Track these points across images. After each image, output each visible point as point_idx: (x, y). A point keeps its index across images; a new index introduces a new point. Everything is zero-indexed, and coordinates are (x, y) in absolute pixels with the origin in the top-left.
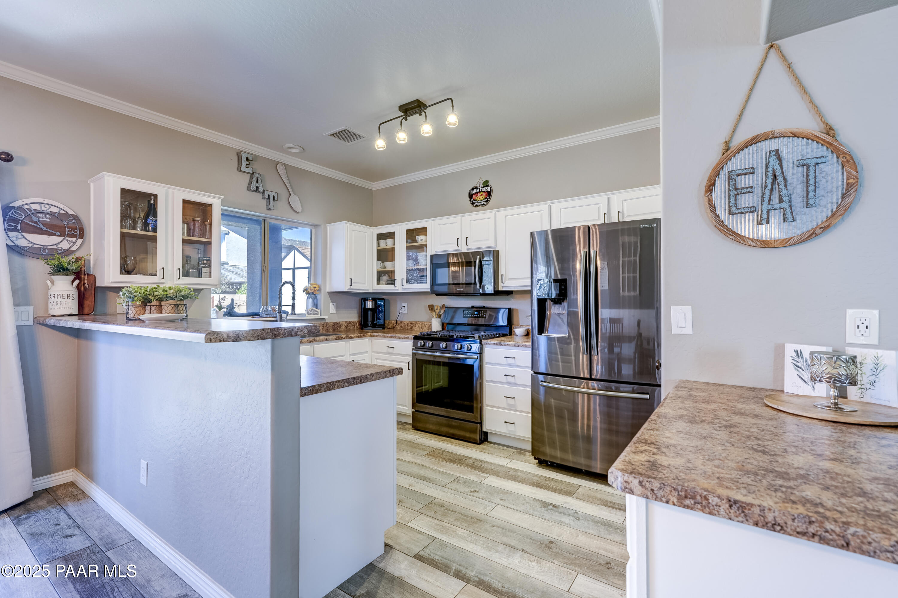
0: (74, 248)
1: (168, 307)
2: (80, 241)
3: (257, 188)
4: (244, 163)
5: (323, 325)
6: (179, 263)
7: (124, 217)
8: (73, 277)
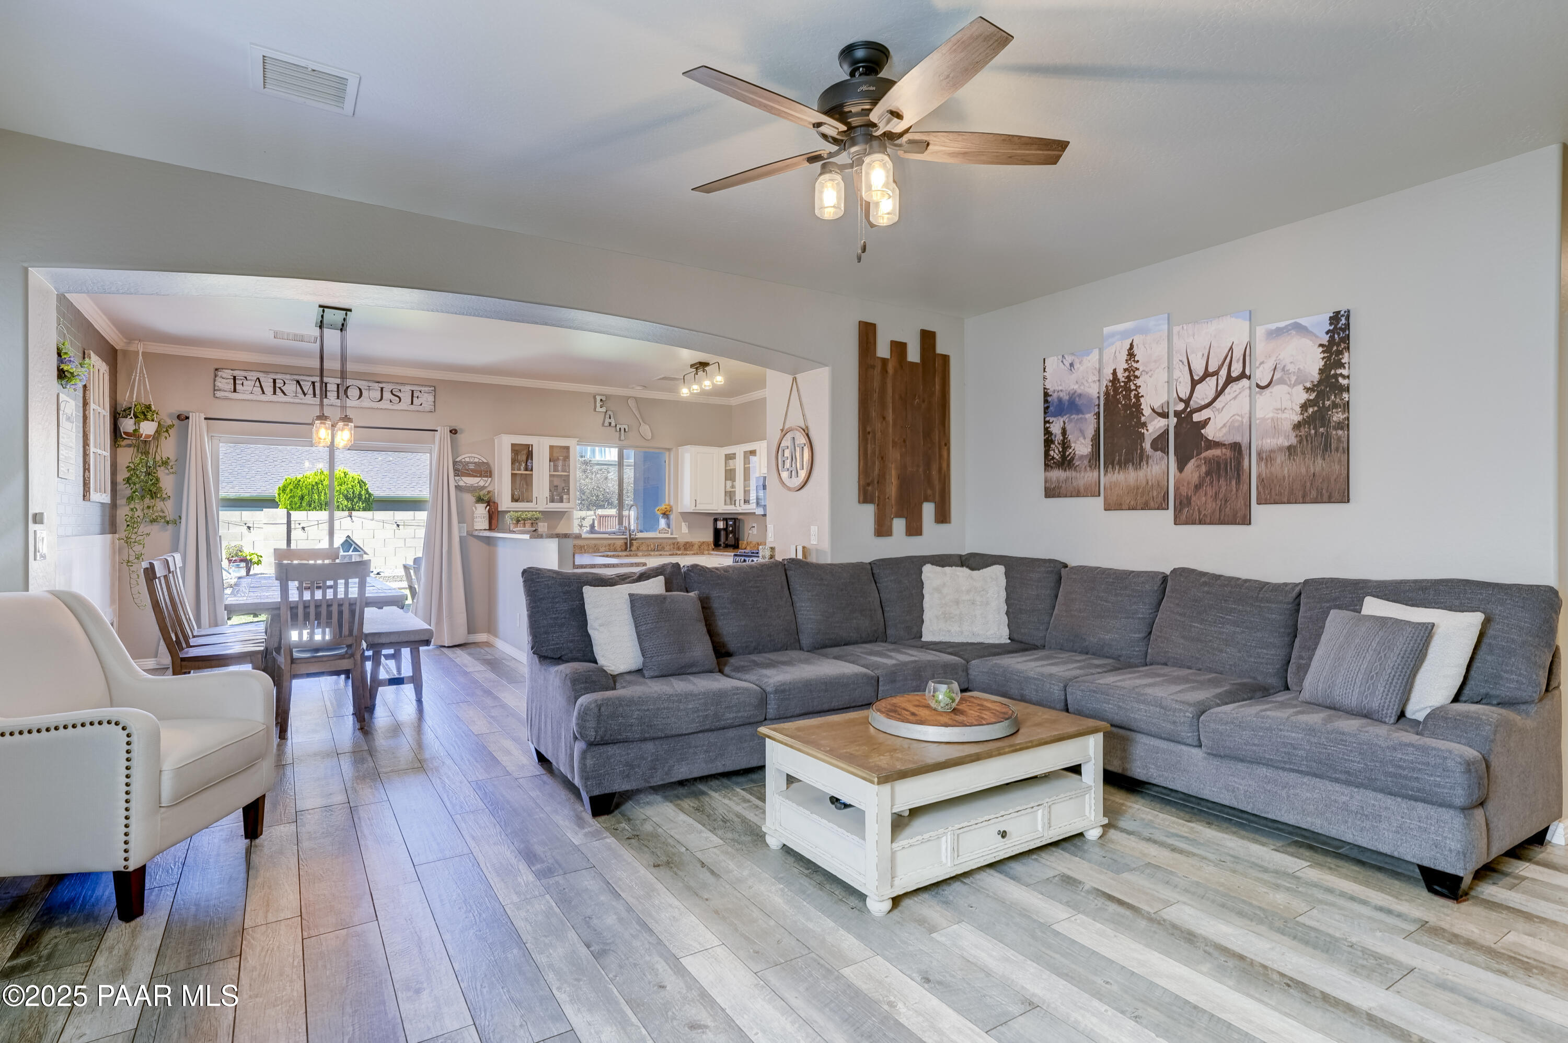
0: (487, 485)
1: (528, 523)
2: (490, 479)
3: (610, 424)
4: (598, 404)
5: (674, 544)
6: (547, 493)
7: (514, 461)
8: (485, 505)
